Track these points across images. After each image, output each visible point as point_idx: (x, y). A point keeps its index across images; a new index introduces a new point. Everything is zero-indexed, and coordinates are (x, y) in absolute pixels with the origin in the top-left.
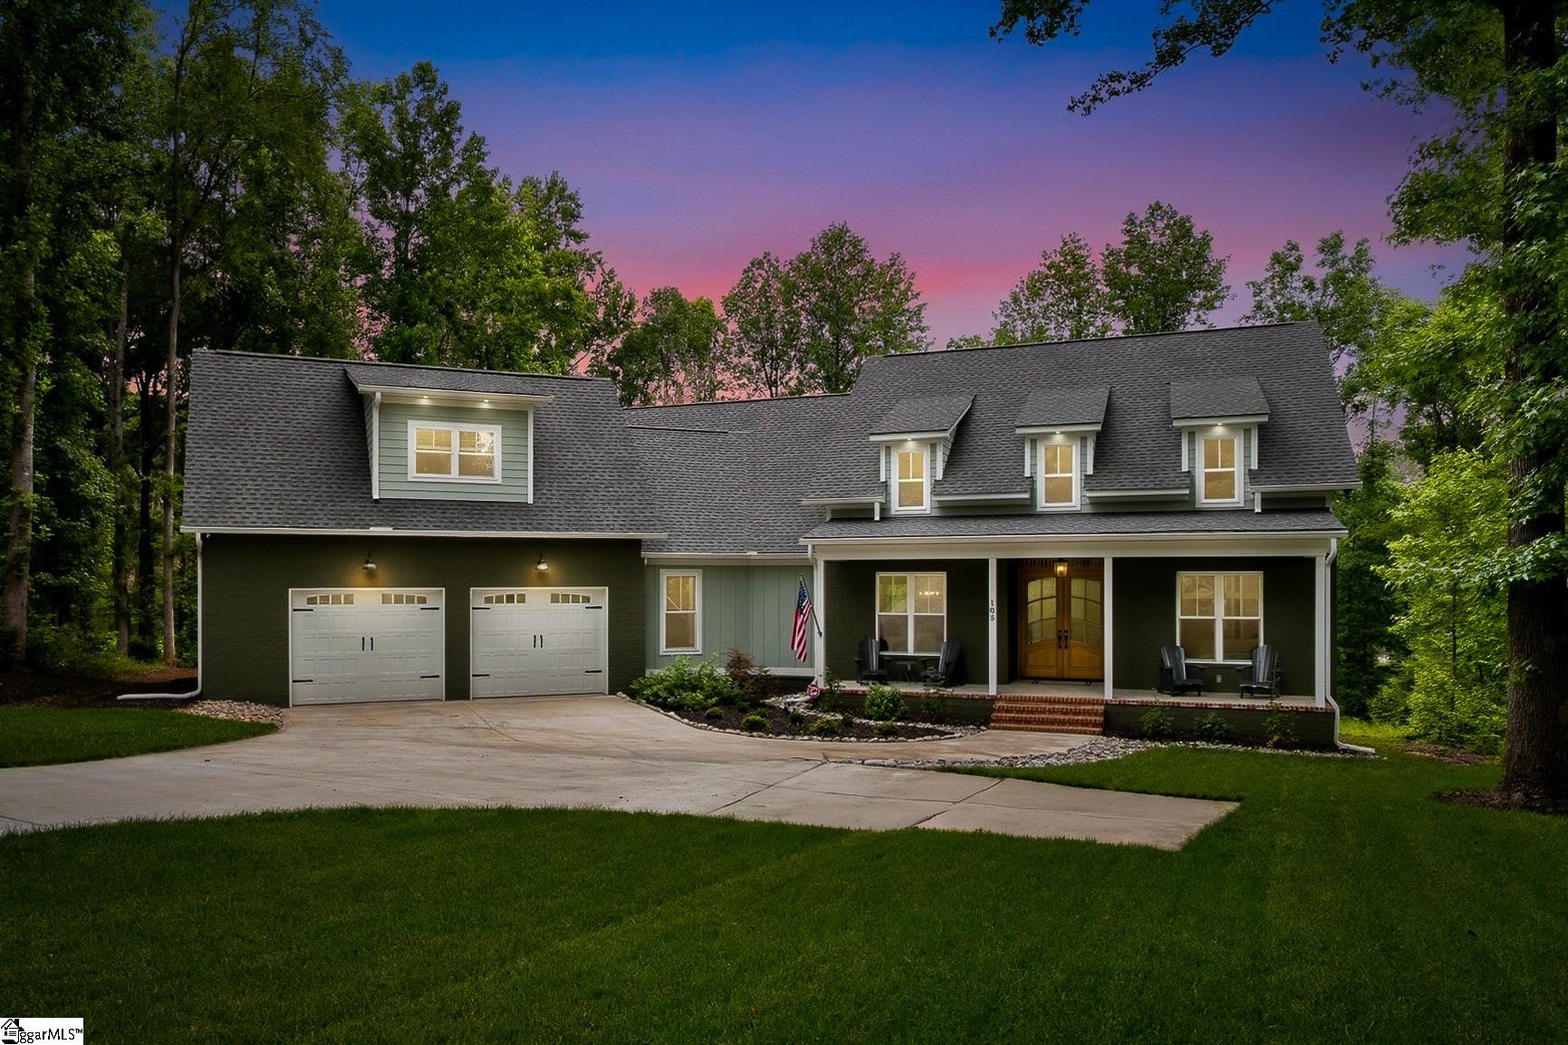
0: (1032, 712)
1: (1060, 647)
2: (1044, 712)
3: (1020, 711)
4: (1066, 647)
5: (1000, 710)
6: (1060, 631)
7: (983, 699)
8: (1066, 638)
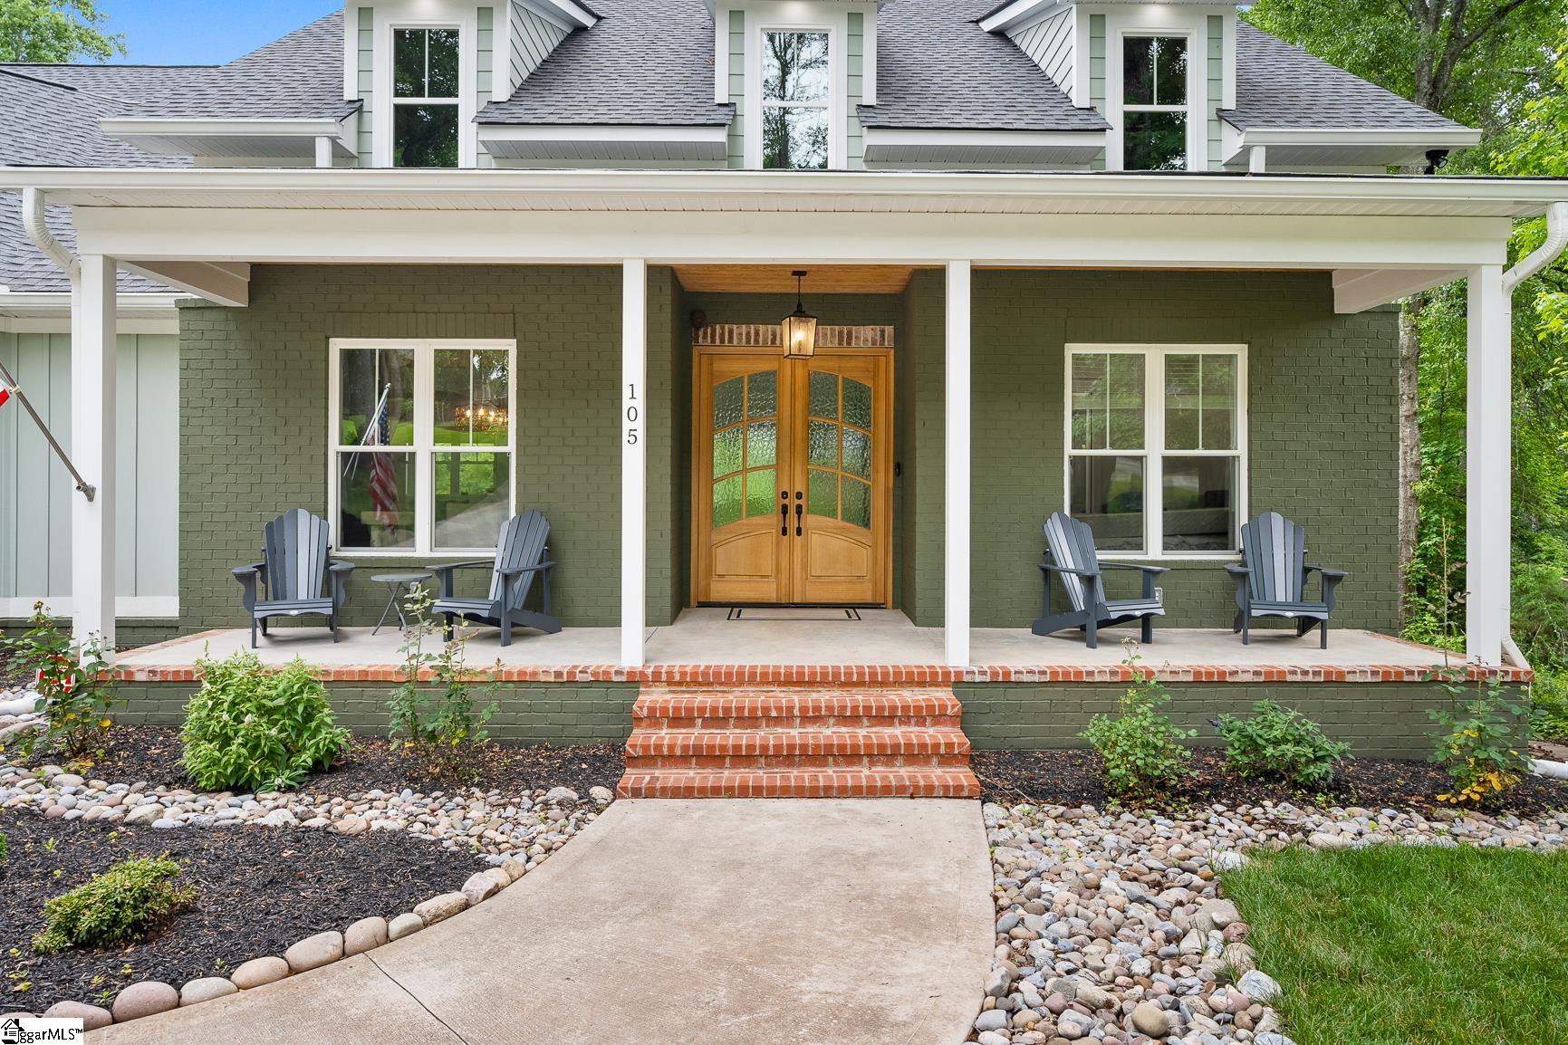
0: (749, 719)
1: (784, 532)
2: (784, 718)
3: (717, 719)
4: (799, 532)
5: (655, 718)
6: (785, 495)
7: (602, 682)
8: (799, 509)
